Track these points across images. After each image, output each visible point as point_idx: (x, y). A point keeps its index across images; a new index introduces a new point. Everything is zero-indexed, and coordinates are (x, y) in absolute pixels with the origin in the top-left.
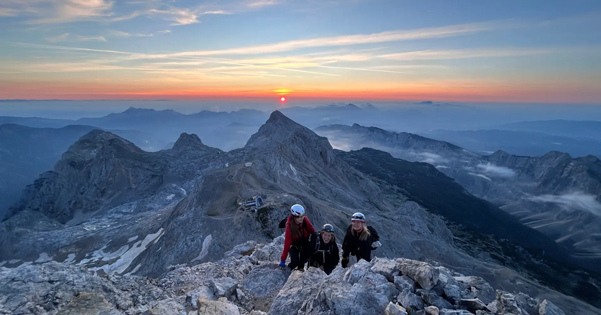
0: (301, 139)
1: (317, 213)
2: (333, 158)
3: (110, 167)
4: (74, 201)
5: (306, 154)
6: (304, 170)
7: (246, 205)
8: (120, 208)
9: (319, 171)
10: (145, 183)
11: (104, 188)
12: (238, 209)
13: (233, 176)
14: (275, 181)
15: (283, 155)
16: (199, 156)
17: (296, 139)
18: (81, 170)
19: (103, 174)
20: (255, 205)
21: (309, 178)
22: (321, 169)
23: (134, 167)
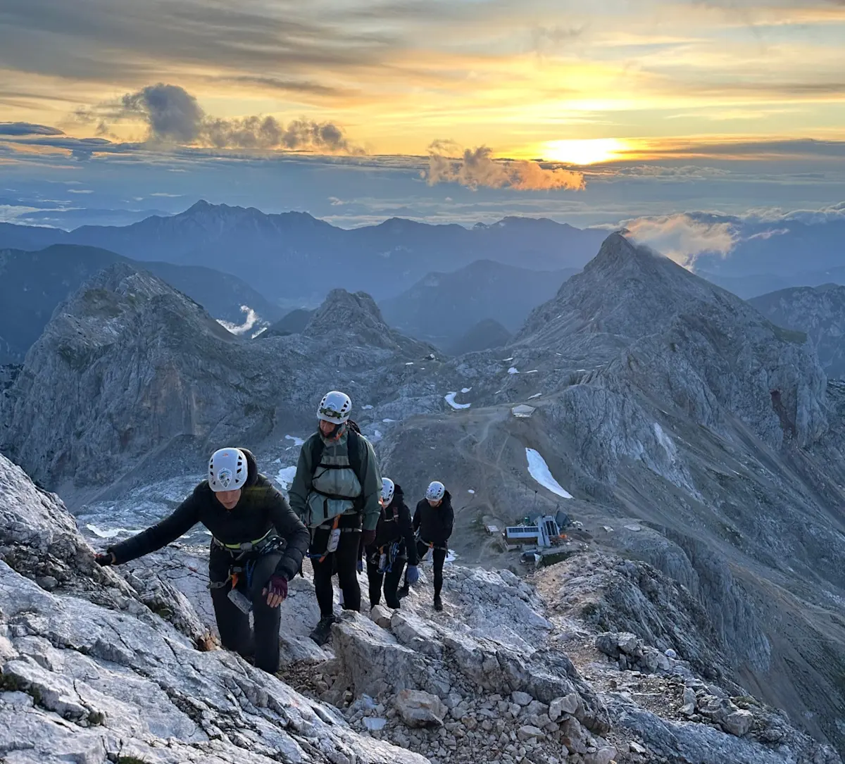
0: (703, 342)
1: (737, 602)
2: (820, 416)
3: (150, 371)
4: (58, 454)
5: (716, 392)
6: (704, 448)
7: (511, 535)
8: (162, 490)
9: (763, 458)
10: (227, 427)
11: (129, 426)
12: (486, 543)
13: (474, 443)
14: (600, 472)
15: (634, 388)
16: (374, 363)
17: (686, 339)
18: (81, 372)
19: (129, 388)
20: (534, 541)
21: (721, 477)
22: (769, 449)
23: (207, 377)
